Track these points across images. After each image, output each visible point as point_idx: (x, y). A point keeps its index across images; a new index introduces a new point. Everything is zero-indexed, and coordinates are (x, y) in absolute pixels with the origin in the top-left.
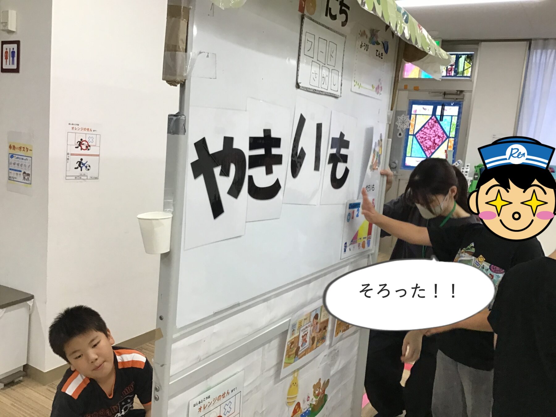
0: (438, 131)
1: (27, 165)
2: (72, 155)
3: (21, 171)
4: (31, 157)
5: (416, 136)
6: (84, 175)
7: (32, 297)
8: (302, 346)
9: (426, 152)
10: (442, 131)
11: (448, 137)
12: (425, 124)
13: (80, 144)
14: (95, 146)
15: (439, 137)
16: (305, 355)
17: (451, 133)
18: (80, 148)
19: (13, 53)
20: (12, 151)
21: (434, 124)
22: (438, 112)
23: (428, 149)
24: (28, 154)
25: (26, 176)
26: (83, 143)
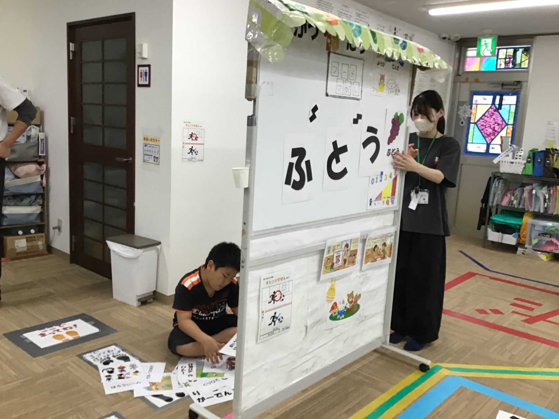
0: (498, 119)
1: (157, 151)
2: (186, 144)
3: (152, 156)
4: (159, 146)
5: (477, 124)
6: (194, 158)
7: (159, 243)
8: (336, 263)
9: (487, 139)
10: (501, 119)
11: (507, 124)
12: (485, 113)
13: (191, 136)
14: (201, 137)
15: (498, 124)
16: (338, 269)
17: (509, 121)
18: (191, 139)
19: (146, 73)
20: (146, 142)
21: (494, 113)
22: (497, 102)
23: (488, 136)
24: (157, 143)
25: (156, 158)
26: (193, 135)
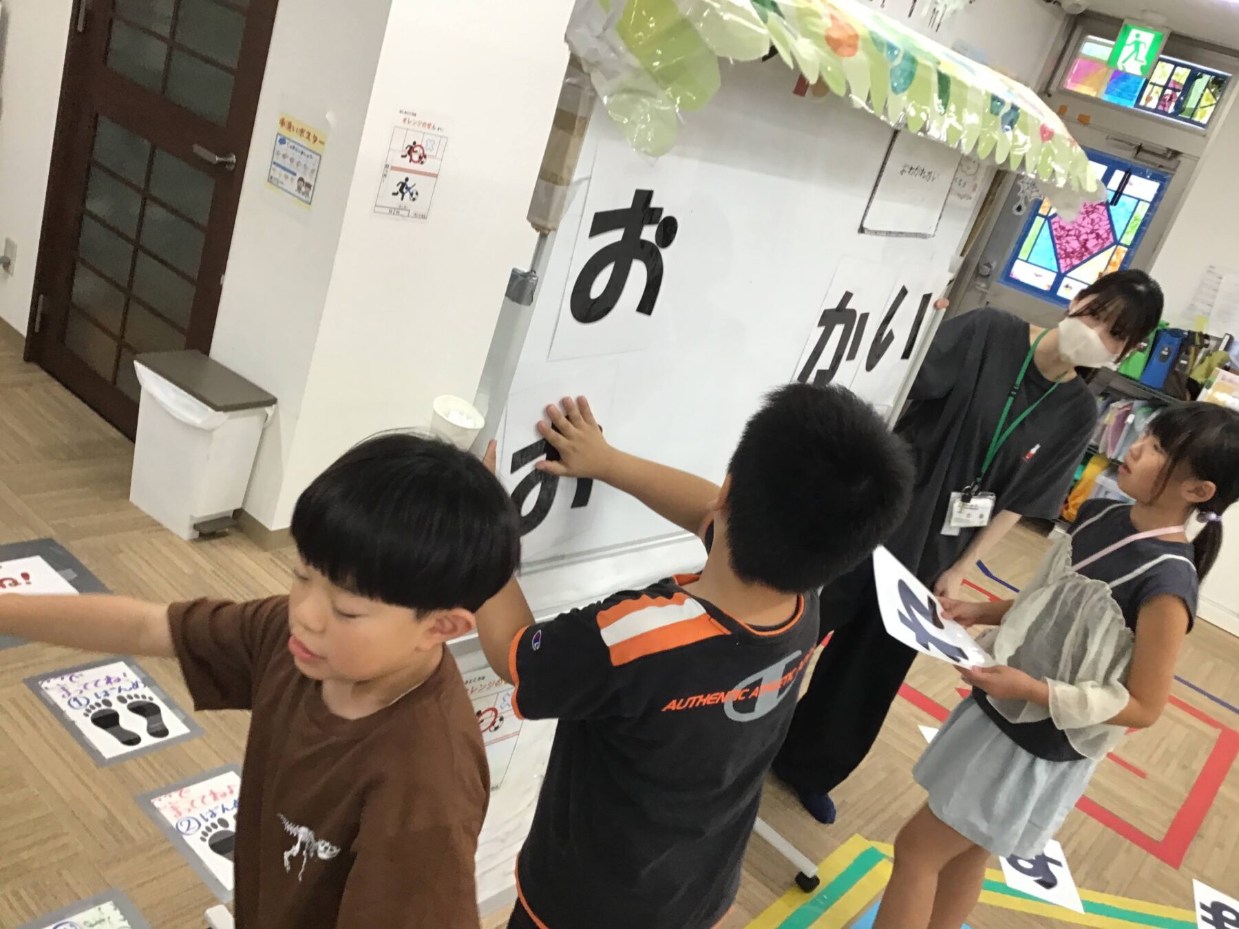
0: (1100, 224)
1: (311, 167)
2: (394, 168)
3: (295, 174)
4: (320, 156)
5: (1053, 221)
6: (405, 209)
7: (272, 401)
9: (1062, 261)
10: (1109, 226)
11: (1117, 243)
13: (411, 150)
14: (434, 157)
15: (1098, 236)
17: (1125, 236)
18: (408, 157)
20: (284, 132)
21: (1099, 208)
22: (1115, 182)
23: (1068, 255)
24: (316, 147)
25: (305, 186)
26: (415, 149)
